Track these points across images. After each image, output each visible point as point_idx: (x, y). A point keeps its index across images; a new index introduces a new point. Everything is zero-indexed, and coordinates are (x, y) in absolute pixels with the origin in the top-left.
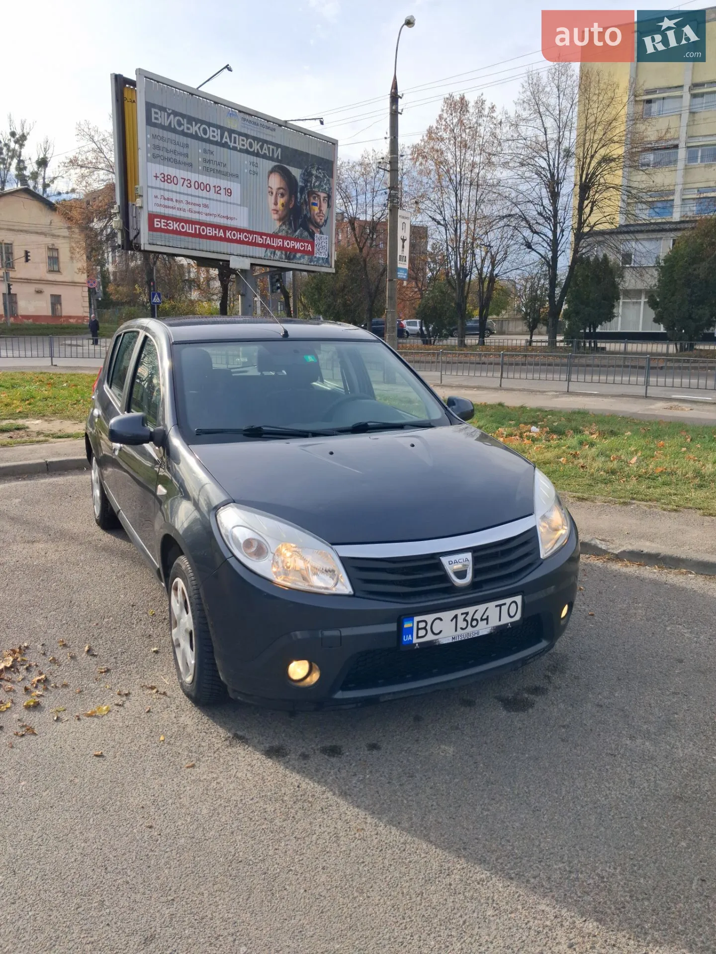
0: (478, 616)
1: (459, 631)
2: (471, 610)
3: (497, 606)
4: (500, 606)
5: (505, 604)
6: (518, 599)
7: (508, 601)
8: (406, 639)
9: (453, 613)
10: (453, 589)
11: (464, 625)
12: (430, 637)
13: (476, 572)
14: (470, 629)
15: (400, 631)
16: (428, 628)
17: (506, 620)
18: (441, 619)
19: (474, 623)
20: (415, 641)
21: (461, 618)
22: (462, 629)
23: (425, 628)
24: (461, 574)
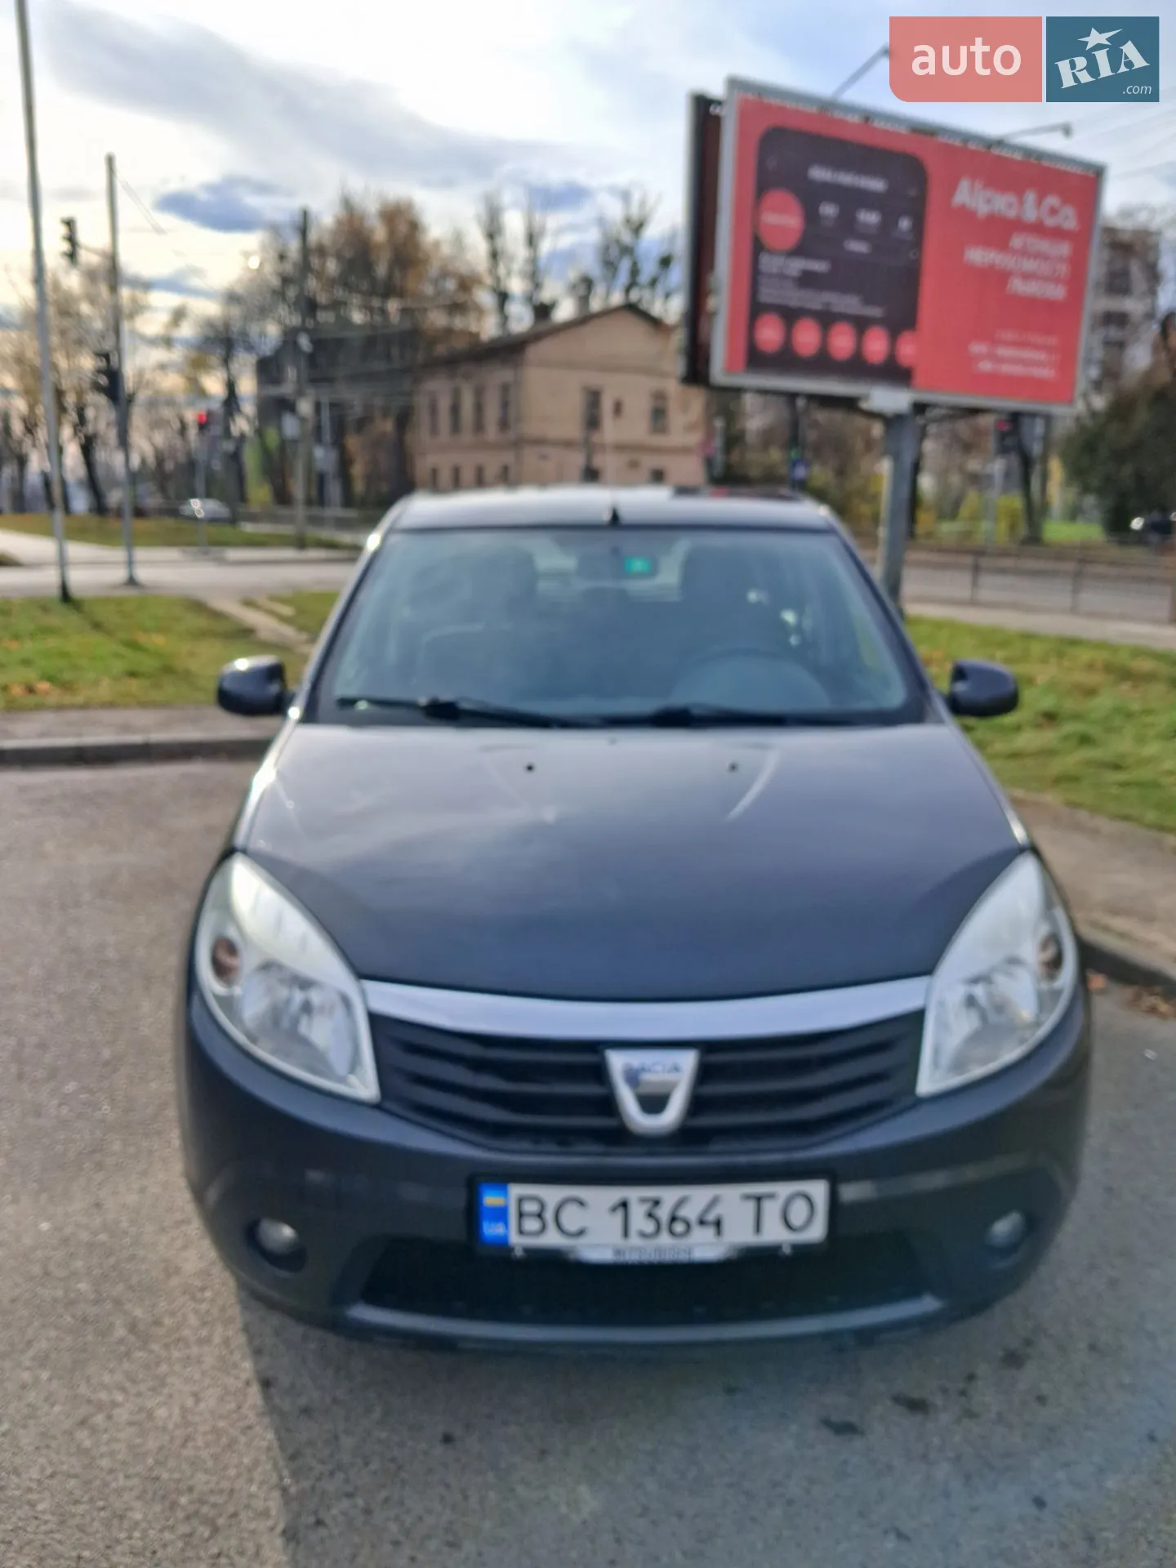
0: (691, 1212)
1: (635, 1240)
2: (669, 1195)
3: (747, 1197)
4: (759, 1199)
5: (771, 1196)
6: (818, 1190)
7: (783, 1189)
8: (491, 1230)
9: (615, 1194)
10: (620, 1136)
11: (650, 1227)
12: (552, 1239)
13: (697, 1104)
14: (665, 1239)
15: (473, 1213)
16: (549, 1215)
17: (774, 1234)
18: (581, 1203)
19: (679, 1227)
20: (515, 1240)
21: (638, 1212)
22: (643, 1235)
23: (540, 1216)
24: (654, 1103)
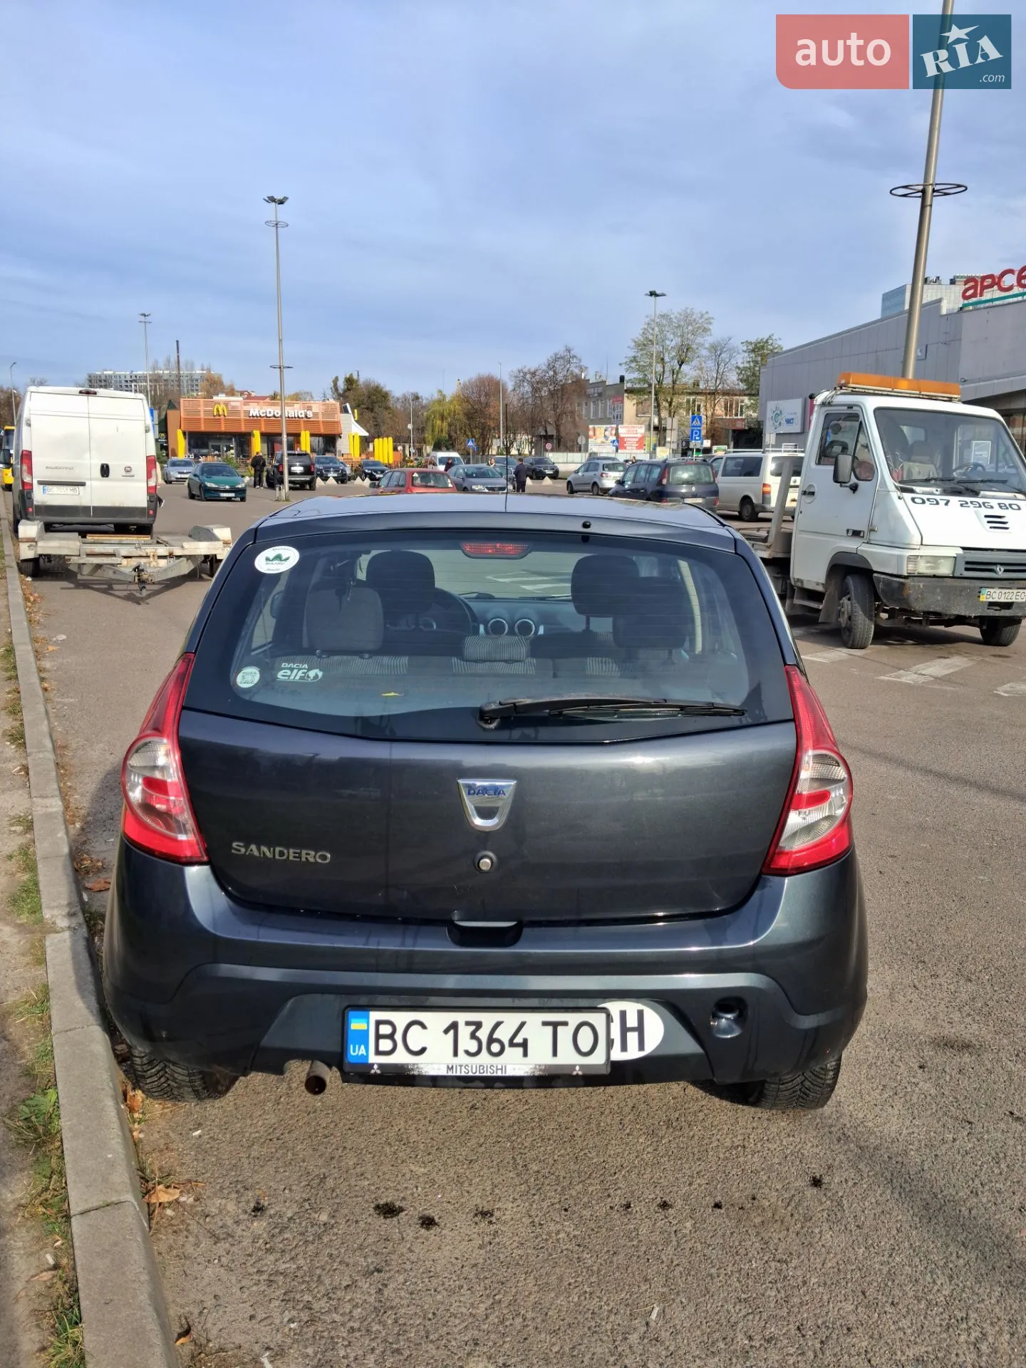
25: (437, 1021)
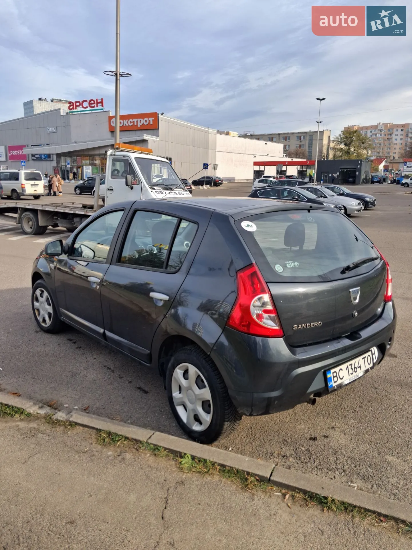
25: (344, 367)
